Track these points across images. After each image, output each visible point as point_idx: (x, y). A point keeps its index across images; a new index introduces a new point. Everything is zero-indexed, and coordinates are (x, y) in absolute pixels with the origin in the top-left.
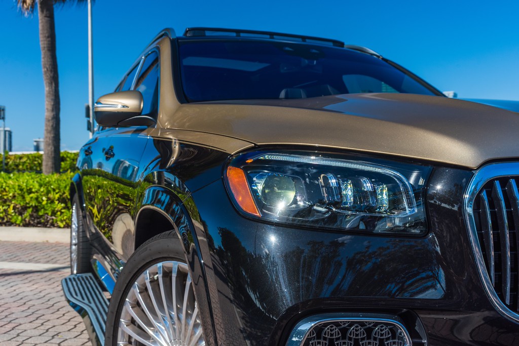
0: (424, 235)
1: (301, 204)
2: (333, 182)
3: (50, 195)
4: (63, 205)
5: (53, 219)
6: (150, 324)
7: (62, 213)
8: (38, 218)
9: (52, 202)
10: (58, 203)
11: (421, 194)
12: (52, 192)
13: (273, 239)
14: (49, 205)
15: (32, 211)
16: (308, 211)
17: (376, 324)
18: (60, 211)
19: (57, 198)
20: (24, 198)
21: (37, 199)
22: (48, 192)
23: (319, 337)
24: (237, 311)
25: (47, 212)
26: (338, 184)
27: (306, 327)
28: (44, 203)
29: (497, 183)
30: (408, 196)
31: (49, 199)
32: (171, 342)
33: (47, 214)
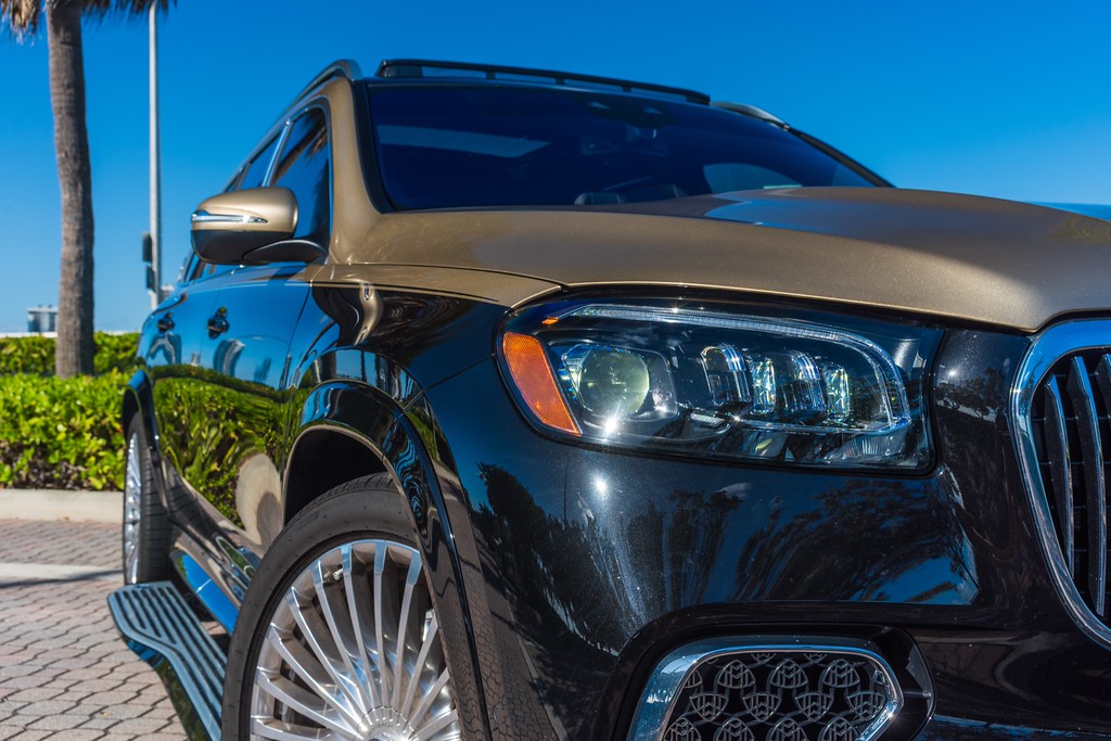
0: (925, 471)
1: (663, 409)
2: (734, 361)
3: (73, 420)
4: (102, 442)
5: (79, 472)
6: (324, 677)
7: (99, 459)
8: (47, 470)
9: (79, 435)
10: (92, 438)
11: (920, 386)
12: (78, 415)
13: (601, 486)
14: (71, 441)
15: (35, 455)
16: (678, 424)
17: (829, 658)
18: (96, 455)
19: (88, 427)
20: (16, 426)
21: (45, 429)
22: (70, 414)
23: (708, 686)
24: (525, 647)
25: (67, 456)
26: (745, 365)
27: (679, 666)
28: (61, 437)
29: (1079, 362)
30: (892, 390)
31: (70, 429)
32: (369, 711)
33: (66, 460)
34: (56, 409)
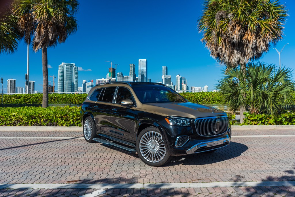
0: (190, 126)
1: (175, 123)
4: (61, 119)
5: (57, 123)
9: (57, 118)
10: (59, 118)
13: (171, 127)
21: (52, 117)
22: (56, 115)
23: (180, 138)
26: (180, 120)
28: (54, 118)
29: (198, 120)
30: (188, 122)
33: (55, 122)
34: (54, 114)
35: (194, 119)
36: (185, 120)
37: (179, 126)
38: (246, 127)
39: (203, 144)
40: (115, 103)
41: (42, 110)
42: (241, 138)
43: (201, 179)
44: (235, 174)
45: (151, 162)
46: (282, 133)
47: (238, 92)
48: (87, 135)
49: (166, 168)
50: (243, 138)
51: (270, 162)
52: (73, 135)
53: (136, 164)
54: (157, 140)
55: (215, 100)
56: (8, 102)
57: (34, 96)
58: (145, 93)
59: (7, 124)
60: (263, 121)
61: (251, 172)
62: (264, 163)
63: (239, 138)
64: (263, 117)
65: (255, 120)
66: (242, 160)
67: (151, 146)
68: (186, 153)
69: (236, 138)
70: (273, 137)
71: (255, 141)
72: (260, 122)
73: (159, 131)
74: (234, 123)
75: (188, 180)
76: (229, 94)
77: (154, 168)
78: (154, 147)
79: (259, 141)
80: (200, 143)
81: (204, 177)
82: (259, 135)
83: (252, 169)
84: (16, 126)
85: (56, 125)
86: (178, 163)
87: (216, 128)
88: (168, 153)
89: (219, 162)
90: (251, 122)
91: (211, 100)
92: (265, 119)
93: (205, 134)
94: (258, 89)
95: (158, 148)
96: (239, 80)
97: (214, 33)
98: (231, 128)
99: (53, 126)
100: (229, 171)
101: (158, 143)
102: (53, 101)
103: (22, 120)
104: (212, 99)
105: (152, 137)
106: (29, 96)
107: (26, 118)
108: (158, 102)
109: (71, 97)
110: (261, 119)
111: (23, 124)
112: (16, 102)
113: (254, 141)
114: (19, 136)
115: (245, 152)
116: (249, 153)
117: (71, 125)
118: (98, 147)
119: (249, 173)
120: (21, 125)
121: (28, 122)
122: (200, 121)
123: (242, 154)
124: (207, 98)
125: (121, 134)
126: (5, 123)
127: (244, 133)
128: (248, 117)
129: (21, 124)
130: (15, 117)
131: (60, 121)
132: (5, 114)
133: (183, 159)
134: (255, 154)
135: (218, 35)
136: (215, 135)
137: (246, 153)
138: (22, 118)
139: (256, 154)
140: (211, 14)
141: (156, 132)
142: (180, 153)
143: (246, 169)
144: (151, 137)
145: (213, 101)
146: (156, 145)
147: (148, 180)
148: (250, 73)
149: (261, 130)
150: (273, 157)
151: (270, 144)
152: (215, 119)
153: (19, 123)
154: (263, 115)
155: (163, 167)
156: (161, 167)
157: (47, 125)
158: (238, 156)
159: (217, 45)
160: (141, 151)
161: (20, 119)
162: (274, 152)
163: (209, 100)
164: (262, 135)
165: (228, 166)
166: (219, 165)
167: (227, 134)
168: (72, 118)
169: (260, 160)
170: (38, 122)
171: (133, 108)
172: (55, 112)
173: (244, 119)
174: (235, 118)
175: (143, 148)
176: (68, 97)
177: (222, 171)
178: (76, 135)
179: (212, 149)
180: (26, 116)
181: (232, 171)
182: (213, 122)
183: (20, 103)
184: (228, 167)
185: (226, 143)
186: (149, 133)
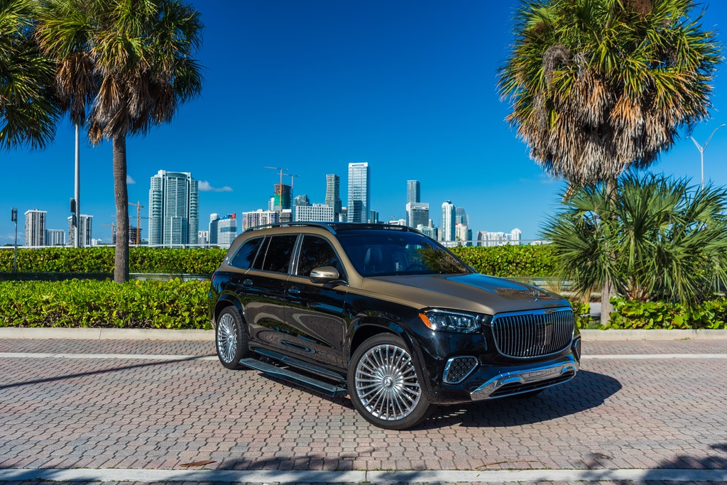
0: (480, 333)
1: (444, 325)
2: (455, 318)
9: (151, 308)
13: (433, 334)
16: (446, 327)
21: (138, 306)
22: (149, 301)
23: (455, 362)
28: (144, 309)
29: (499, 319)
30: (476, 323)
31: (148, 306)
33: (146, 318)
34: (143, 299)
35: (490, 317)
36: (468, 318)
37: (454, 332)
38: (617, 334)
39: (512, 376)
40: (294, 275)
41: (113, 289)
42: (603, 362)
43: (505, 462)
44: (588, 449)
45: (385, 418)
46: (704, 349)
47: (598, 248)
48: (226, 351)
49: (420, 433)
50: (609, 362)
51: (676, 420)
52: (189, 351)
53: (346, 424)
54: (399, 366)
55: (538, 266)
56: (28, 268)
57: (92, 252)
58: (369, 250)
59: (30, 323)
60: (658, 320)
61: (629, 445)
62: (660, 424)
63: (598, 362)
64: (658, 310)
65: (639, 317)
66: (605, 416)
67: (384, 381)
68: (469, 398)
69: (592, 362)
70: (683, 359)
71: (639, 369)
72: (652, 320)
73: (405, 345)
74: (587, 325)
75: (475, 464)
76: (575, 253)
77: (392, 434)
78: (392, 383)
79: (649, 368)
80: (505, 374)
81: (513, 457)
82: (648, 353)
83: (631, 439)
84: (50, 326)
85: (149, 326)
86: (450, 422)
87: (544, 337)
88: (425, 399)
89: (549, 421)
90: (628, 321)
91: (527, 265)
92: (665, 313)
93: (516, 353)
94: (646, 241)
95: (401, 385)
96: (600, 218)
97: (539, 103)
98: (580, 337)
99: (141, 327)
100: (574, 444)
101: (400, 373)
102: (137, 265)
103: (66, 312)
104: (532, 262)
105: (386, 359)
106: (79, 253)
107: (75, 307)
108: (400, 273)
109: (183, 257)
110: (653, 315)
111: (67, 323)
112: (49, 267)
113: (635, 369)
114: (60, 352)
115: (612, 396)
116: (623, 399)
117: (184, 327)
118: (252, 380)
119: (625, 447)
120: (63, 325)
121: (80, 318)
122: (505, 321)
123: (607, 401)
124: (518, 261)
125: (310, 350)
126: (25, 321)
127: (610, 347)
128: (621, 308)
129: (63, 323)
130: (49, 306)
131: (158, 317)
132: (24, 297)
133: (462, 412)
134: (639, 400)
135: (550, 105)
136: (540, 354)
137: (617, 397)
138: (67, 307)
139: (642, 401)
140: (531, 53)
141: (396, 347)
142: (456, 397)
143: (616, 439)
144: (384, 357)
145: (535, 267)
146: (396, 377)
147: (378, 462)
148: (629, 201)
149: (652, 342)
150: (685, 410)
151: (675, 377)
152: (542, 315)
153: (59, 321)
154: (660, 304)
155: (414, 432)
156: (408, 432)
157: (126, 326)
158: (597, 406)
159: (546, 132)
160: (358, 392)
161: (60, 310)
162: (687, 396)
163: (525, 266)
164: (657, 353)
165: (571, 431)
166: (549, 428)
167: (571, 351)
168: (188, 310)
169: (651, 416)
170: (106, 319)
171: (340, 288)
172: (147, 295)
173: (610, 313)
174: (589, 312)
175: (365, 384)
176: (176, 257)
177: (558, 443)
178: (199, 350)
179: (532, 388)
180: (76, 304)
181: (581, 441)
182: (537, 322)
183: (58, 269)
184: (573, 432)
185: (568, 374)
186: (379, 348)
